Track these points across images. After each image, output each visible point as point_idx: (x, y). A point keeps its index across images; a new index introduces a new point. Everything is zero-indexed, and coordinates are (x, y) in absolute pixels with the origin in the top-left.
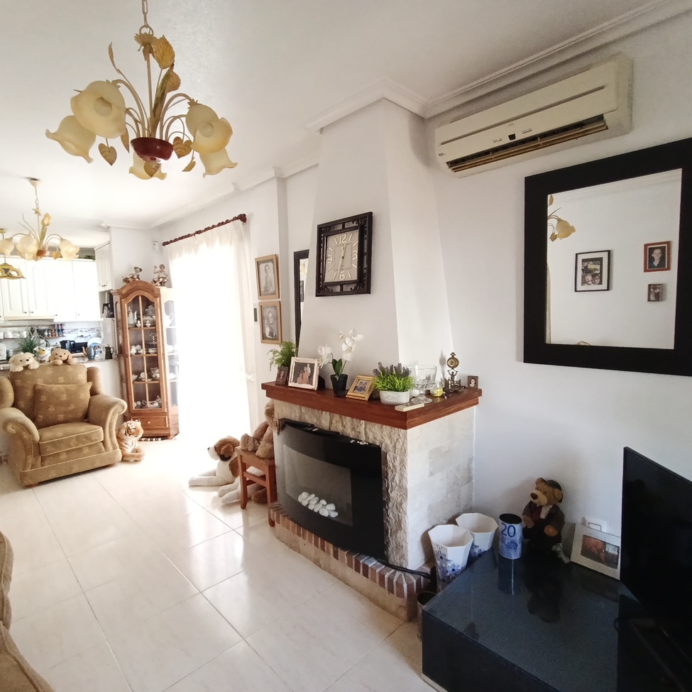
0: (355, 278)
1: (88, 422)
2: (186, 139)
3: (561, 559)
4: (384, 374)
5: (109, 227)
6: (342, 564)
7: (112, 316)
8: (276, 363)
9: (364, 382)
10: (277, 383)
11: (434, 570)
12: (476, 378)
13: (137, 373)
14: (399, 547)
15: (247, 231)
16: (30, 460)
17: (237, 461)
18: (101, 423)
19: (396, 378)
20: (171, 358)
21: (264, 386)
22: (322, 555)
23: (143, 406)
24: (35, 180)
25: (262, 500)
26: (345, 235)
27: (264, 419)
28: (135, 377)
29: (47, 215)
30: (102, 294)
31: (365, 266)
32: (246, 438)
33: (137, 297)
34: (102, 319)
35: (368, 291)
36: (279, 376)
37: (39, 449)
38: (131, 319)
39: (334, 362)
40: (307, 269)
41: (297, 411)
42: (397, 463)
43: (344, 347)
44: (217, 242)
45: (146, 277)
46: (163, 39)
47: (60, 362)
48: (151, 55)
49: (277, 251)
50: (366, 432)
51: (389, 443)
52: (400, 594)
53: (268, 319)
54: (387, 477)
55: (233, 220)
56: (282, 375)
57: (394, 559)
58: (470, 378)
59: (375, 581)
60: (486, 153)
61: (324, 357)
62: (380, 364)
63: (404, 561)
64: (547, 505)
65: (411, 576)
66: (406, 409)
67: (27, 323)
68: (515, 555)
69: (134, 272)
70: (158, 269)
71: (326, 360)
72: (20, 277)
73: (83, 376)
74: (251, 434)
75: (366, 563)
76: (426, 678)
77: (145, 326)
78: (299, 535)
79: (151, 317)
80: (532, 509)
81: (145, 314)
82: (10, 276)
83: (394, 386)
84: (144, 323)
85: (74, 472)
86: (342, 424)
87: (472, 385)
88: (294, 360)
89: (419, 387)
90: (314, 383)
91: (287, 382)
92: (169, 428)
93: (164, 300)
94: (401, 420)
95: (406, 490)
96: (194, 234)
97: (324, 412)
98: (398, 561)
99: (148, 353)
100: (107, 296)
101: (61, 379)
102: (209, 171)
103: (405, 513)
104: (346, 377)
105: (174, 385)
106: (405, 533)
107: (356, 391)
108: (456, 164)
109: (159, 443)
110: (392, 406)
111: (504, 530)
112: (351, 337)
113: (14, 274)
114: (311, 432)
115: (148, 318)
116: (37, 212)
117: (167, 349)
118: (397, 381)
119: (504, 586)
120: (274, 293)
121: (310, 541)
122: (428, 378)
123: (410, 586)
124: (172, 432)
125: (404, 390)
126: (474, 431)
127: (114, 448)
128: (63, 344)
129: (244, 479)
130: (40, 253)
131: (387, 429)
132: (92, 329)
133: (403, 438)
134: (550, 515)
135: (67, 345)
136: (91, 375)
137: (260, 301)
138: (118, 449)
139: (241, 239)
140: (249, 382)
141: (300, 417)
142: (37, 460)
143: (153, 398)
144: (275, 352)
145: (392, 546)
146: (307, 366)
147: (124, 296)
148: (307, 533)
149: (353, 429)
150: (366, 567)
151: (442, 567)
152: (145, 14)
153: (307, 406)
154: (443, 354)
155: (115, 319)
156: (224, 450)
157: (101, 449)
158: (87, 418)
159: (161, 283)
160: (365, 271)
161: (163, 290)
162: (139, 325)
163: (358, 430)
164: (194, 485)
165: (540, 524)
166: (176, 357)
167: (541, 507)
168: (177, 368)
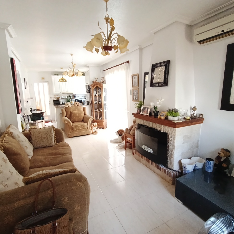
0: (163, 81)
1: (83, 122)
2: (116, 45)
3: (227, 174)
4: (170, 111)
5: (89, 66)
6: (153, 166)
7: (89, 92)
8: (137, 107)
9: (163, 114)
10: (137, 113)
11: (182, 171)
12: (202, 115)
13: (96, 109)
14: (171, 163)
15: (129, 66)
16: (70, 131)
17: (124, 136)
18: (87, 122)
19: (173, 113)
20: (105, 105)
21: (133, 114)
22: (147, 163)
23: (97, 119)
24: (72, 54)
25: (131, 148)
26: (160, 68)
27: (132, 124)
28: (95, 110)
29: (75, 64)
30: (86, 86)
31: (166, 77)
32: (127, 129)
33: (96, 87)
34: (86, 93)
35: (167, 86)
36: (138, 111)
37: (72, 128)
38: (94, 93)
39: (155, 107)
40: (148, 78)
41: (142, 122)
42: (172, 138)
43: (158, 103)
44: (120, 70)
45: (99, 81)
46: (112, 18)
47: (76, 105)
48: (108, 23)
49: (138, 73)
50: (163, 128)
51: (170, 132)
52: (170, 176)
53: (135, 94)
54: (169, 142)
55: (125, 63)
56: (139, 111)
57: (169, 166)
58: (200, 114)
59: (163, 172)
60: (213, 37)
61: (152, 106)
62: (169, 108)
63: (172, 167)
64: (224, 157)
65: (174, 172)
66: (176, 122)
67: (67, 94)
68: (210, 171)
69: (95, 79)
70: (102, 78)
71: (152, 107)
72: (66, 81)
73: (82, 109)
74: (129, 128)
75: (161, 166)
76: (176, 198)
77: (98, 96)
78: (141, 157)
79: (100, 93)
80: (219, 158)
81: (98, 92)
82: (64, 81)
83: (173, 115)
84: (98, 95)
85: (80, 135)
86: (156, 126)
87: (201, 117)
88: (142, 106)
89: (181, 116)
90: (148, 113)
91: (140, 113)
92: (104, 126)
93: (104, 88)
94: (174, 125)
95: (175, 146)
96: (113, 67)
97: (151, 122)
98: (171, 167)
99: (99, 103)
100: (88, 86)
101: (77, 110)
102: (121, 52)
103: (174, 153)
104: (158, 112)
105: (106, 113)
106: (173, 159)
107: (161, 116)
108: (201, 42)
109: (101, 130)
110: (171, 121)
111: (207, 163)
112: (160, 100)
113: (65, 80)
114: (146, 127)
115: (99, 93)
116: (72, 63)
117: (104, 103)
118: (174, 113)
119: (205, 180)
120: (137, 86)
121: (144, 159)
122: (185, 114)
123: (174, 174)
124: (105, 127)
125: (176, 116)
126: (200, 132)
127: (90, 130)
128: (76, 100)
129: (126, 141)
130: (73, 75)
131: (170, 128)
132: (83, 96)
133: (175, 131)
134: (224, 160)
135: (77, 101)
136: (84, 109)
137: (132, 88)
138: (91, 130)
139: (127, 69)
140: (128, 113)
141: (143, 123)
142: (72, 131)
143: (100, 117)
144: (137, 104)
145: (169, 162)
146: (146, 108)
147: (93, 87)
148: (144, 157)
149: (159, 127)
150: (160, 168)
151: (184, 170)
152: (107, 11)
153: (146, 120)
154: (192, 106)
155: (90, 93)
156: (120, 133)
157: (87, 130)
158: (83, 121)
159: (103, 82)
160: (166, 79)
161: (104, 85)
162: (96, 95)
163: (161, 128)
164: (111, 142)
165: (221, 163)
166: (106, 105)
167: (222, 157)
168: (107, 108)
